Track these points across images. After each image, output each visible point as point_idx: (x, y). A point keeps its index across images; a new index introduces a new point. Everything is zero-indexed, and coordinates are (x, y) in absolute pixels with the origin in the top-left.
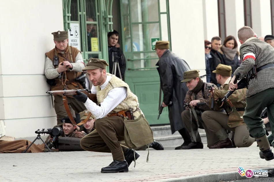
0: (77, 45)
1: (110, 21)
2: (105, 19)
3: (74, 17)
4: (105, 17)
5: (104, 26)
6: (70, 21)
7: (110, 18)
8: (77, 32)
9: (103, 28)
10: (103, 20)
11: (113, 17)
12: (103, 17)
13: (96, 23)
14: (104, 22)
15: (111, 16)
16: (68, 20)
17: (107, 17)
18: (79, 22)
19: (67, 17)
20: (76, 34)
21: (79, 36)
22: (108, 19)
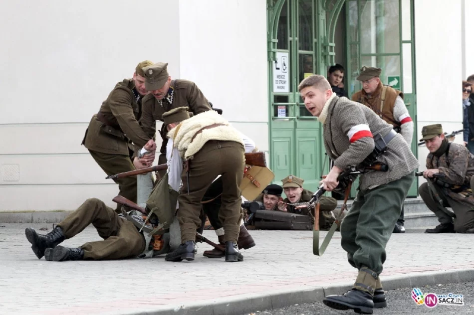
0: (285, 82)
1: (331, 51)
2: (325, 48)
3: (283, 44)
4: (325, 45)
5: (323, 58)
6: (276, 50)
7: (331, 47)
8: (285, 65)
9: (322, 60)
10: (322, 50)
11: (336, 45)
12: (322, 44)
13: (312, 52)
14: (323, 51)
15: (333, 44)
16: (274, 48)
17: (328, 45)
18: (288, 51)
19: (272, 44)
20: (284, 67)
21: (288, 70)
22: (329, 47)
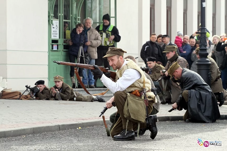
1: (79, 20)
2: (76, 19)
3: (56, 17)
4: (75, 18)
5: (75, 24)
6: (52, 19)
7: (79, 19)
8: (57, 26)
9: (74, 24)
10: (74, 20)
11: (81, 18)
12: (74, 18)
13: (70, 21)
14: (75, 21)
15: (80, 18)
16: (52, 18)
17: (77, 18)
18: (59, 20)
21: (58, 29)
22: (77, 19)
